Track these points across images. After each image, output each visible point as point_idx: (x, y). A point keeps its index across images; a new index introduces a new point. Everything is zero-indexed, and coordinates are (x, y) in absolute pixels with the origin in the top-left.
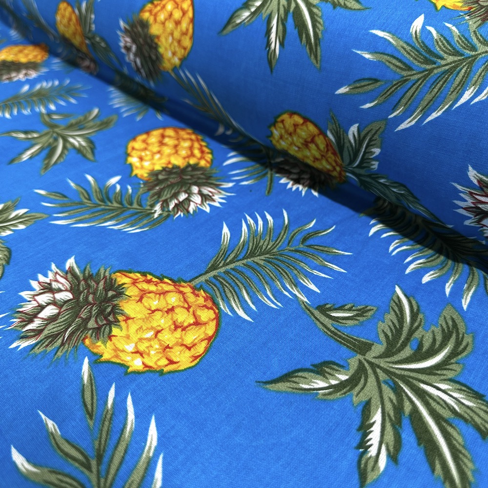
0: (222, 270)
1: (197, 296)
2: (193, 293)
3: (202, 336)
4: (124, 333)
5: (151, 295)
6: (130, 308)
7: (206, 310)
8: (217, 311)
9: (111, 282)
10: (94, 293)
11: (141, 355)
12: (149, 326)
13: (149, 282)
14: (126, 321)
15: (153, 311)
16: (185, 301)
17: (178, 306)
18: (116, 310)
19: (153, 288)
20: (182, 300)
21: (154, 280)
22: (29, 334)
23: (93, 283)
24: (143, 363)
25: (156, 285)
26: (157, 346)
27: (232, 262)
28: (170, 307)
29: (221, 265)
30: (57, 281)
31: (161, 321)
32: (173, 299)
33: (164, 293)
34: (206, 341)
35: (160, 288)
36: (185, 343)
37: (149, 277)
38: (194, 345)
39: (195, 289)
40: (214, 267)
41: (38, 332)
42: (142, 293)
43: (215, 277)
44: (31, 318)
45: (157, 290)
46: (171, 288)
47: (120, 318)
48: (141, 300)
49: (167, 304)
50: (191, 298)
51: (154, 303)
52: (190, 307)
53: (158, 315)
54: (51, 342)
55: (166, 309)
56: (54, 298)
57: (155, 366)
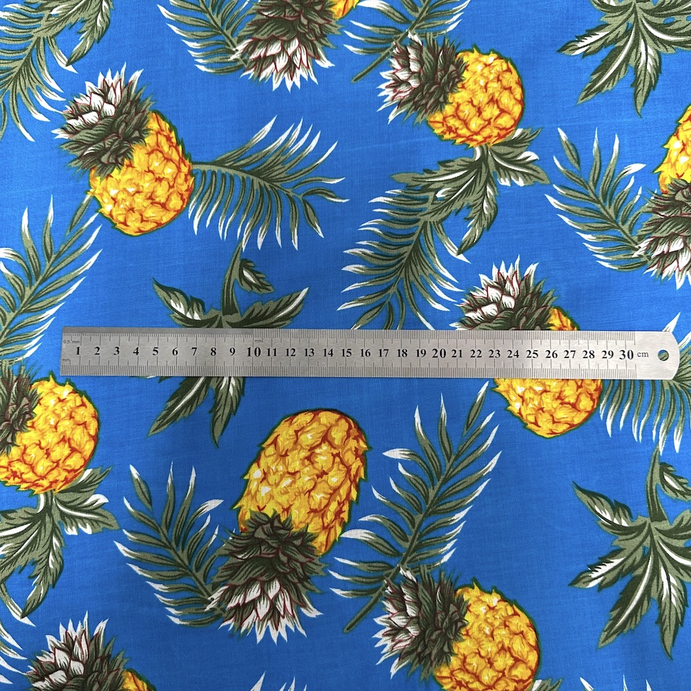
0: (224, 170)
1: (186, 180)
2: (186, 175)
3: (157, 219)
4: (118, 177)
5: (160, 155)
6: (139, 155)
7: (179, 198)
8: (184, 206)
9: (144, 121)
10: (127, 125)
11: (115, 202)
12: (137, 181)
13: (169, 139)
14: (128, 166)
15: (149, 171)
16: (175, 179)
17: (167, 179)
18: (128, 154)
19: (166, 148)
20: (174, 176)
21: (174, 140)
22: (69, 129)
23: (133, 111)
24: (111, 211)
25: (170, 146)
26: (128, 203)
27: (237, 168)
28: (161, 176)
29: (227, 165)
30: (115, 90)
31: (147, 184)
32: (169, 171)
33: (168, 159)
34: (155, 225)
35: (170, 152)
36: (144, 214)
37: (173, 134)
38: (147, 221)
39: (191, 173)
40: (221, 163)
41: (75, 131)
42: (156, 147)
43: (213, 173)
44: (77, 114)
45: (168, 153)
46: (177, 158)
47: (126, 162)
48: (149, 154)
49: (163, 171)
50: (181, 180)
51: (156, 164)
52: (173, 187)
53: (149, 177)
54: (76, 148)
55: (157, 176)
56: (102, 107)
57: (115, 218)
